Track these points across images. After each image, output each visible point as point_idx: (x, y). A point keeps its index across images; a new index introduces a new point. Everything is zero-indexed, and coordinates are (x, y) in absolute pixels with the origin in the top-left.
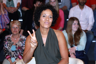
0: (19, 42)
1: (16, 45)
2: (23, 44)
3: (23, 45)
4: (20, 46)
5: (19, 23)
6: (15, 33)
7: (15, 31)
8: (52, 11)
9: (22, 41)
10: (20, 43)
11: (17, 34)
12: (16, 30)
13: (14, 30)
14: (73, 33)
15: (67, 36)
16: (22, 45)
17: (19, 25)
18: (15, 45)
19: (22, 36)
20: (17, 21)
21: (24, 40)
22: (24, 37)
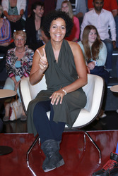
0: (25, 56)
1: (21, 60)
3: (30, 60)
4: (26, 61)
6: (19, 46)
7: (20, 43)
9: (28, 55)
10: (26, 58)
11: (22, 47)
14: (91, 45)
16: (28, 61)
17: (24, 36)
20: (21, 32)
21: (31, 54)
22: (30, 51)
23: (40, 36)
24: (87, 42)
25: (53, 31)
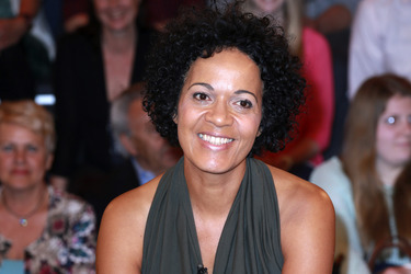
0: (46, 236)
1: (28, 256)
2: (72, 251)
3: (73, 258)
4: (53, 263)
5: (40, 117)
6: (19, 182)
7: (21, 168)
8: (256, 60)
9: (61, 231)
10: (54, 243)
11: (31, 188)
12: (25, 162)
13: (15, 162)
14: (388, 178)
15: (348, 197)
16: (63, 260)
17: (43, 132)
18: (18, 258)
19: (63, 201)
20: (28, 109)
21: (79, 225)
22: (74, 207)
23: (125, 131)
24: (370, 162)
25: (191, 113)
